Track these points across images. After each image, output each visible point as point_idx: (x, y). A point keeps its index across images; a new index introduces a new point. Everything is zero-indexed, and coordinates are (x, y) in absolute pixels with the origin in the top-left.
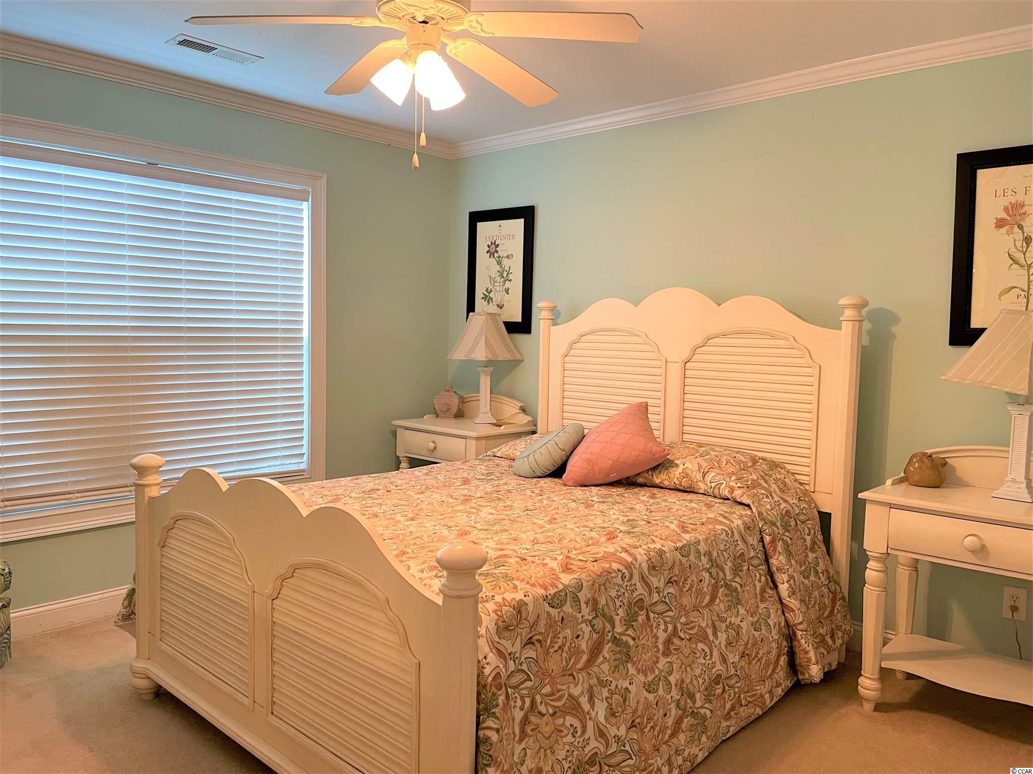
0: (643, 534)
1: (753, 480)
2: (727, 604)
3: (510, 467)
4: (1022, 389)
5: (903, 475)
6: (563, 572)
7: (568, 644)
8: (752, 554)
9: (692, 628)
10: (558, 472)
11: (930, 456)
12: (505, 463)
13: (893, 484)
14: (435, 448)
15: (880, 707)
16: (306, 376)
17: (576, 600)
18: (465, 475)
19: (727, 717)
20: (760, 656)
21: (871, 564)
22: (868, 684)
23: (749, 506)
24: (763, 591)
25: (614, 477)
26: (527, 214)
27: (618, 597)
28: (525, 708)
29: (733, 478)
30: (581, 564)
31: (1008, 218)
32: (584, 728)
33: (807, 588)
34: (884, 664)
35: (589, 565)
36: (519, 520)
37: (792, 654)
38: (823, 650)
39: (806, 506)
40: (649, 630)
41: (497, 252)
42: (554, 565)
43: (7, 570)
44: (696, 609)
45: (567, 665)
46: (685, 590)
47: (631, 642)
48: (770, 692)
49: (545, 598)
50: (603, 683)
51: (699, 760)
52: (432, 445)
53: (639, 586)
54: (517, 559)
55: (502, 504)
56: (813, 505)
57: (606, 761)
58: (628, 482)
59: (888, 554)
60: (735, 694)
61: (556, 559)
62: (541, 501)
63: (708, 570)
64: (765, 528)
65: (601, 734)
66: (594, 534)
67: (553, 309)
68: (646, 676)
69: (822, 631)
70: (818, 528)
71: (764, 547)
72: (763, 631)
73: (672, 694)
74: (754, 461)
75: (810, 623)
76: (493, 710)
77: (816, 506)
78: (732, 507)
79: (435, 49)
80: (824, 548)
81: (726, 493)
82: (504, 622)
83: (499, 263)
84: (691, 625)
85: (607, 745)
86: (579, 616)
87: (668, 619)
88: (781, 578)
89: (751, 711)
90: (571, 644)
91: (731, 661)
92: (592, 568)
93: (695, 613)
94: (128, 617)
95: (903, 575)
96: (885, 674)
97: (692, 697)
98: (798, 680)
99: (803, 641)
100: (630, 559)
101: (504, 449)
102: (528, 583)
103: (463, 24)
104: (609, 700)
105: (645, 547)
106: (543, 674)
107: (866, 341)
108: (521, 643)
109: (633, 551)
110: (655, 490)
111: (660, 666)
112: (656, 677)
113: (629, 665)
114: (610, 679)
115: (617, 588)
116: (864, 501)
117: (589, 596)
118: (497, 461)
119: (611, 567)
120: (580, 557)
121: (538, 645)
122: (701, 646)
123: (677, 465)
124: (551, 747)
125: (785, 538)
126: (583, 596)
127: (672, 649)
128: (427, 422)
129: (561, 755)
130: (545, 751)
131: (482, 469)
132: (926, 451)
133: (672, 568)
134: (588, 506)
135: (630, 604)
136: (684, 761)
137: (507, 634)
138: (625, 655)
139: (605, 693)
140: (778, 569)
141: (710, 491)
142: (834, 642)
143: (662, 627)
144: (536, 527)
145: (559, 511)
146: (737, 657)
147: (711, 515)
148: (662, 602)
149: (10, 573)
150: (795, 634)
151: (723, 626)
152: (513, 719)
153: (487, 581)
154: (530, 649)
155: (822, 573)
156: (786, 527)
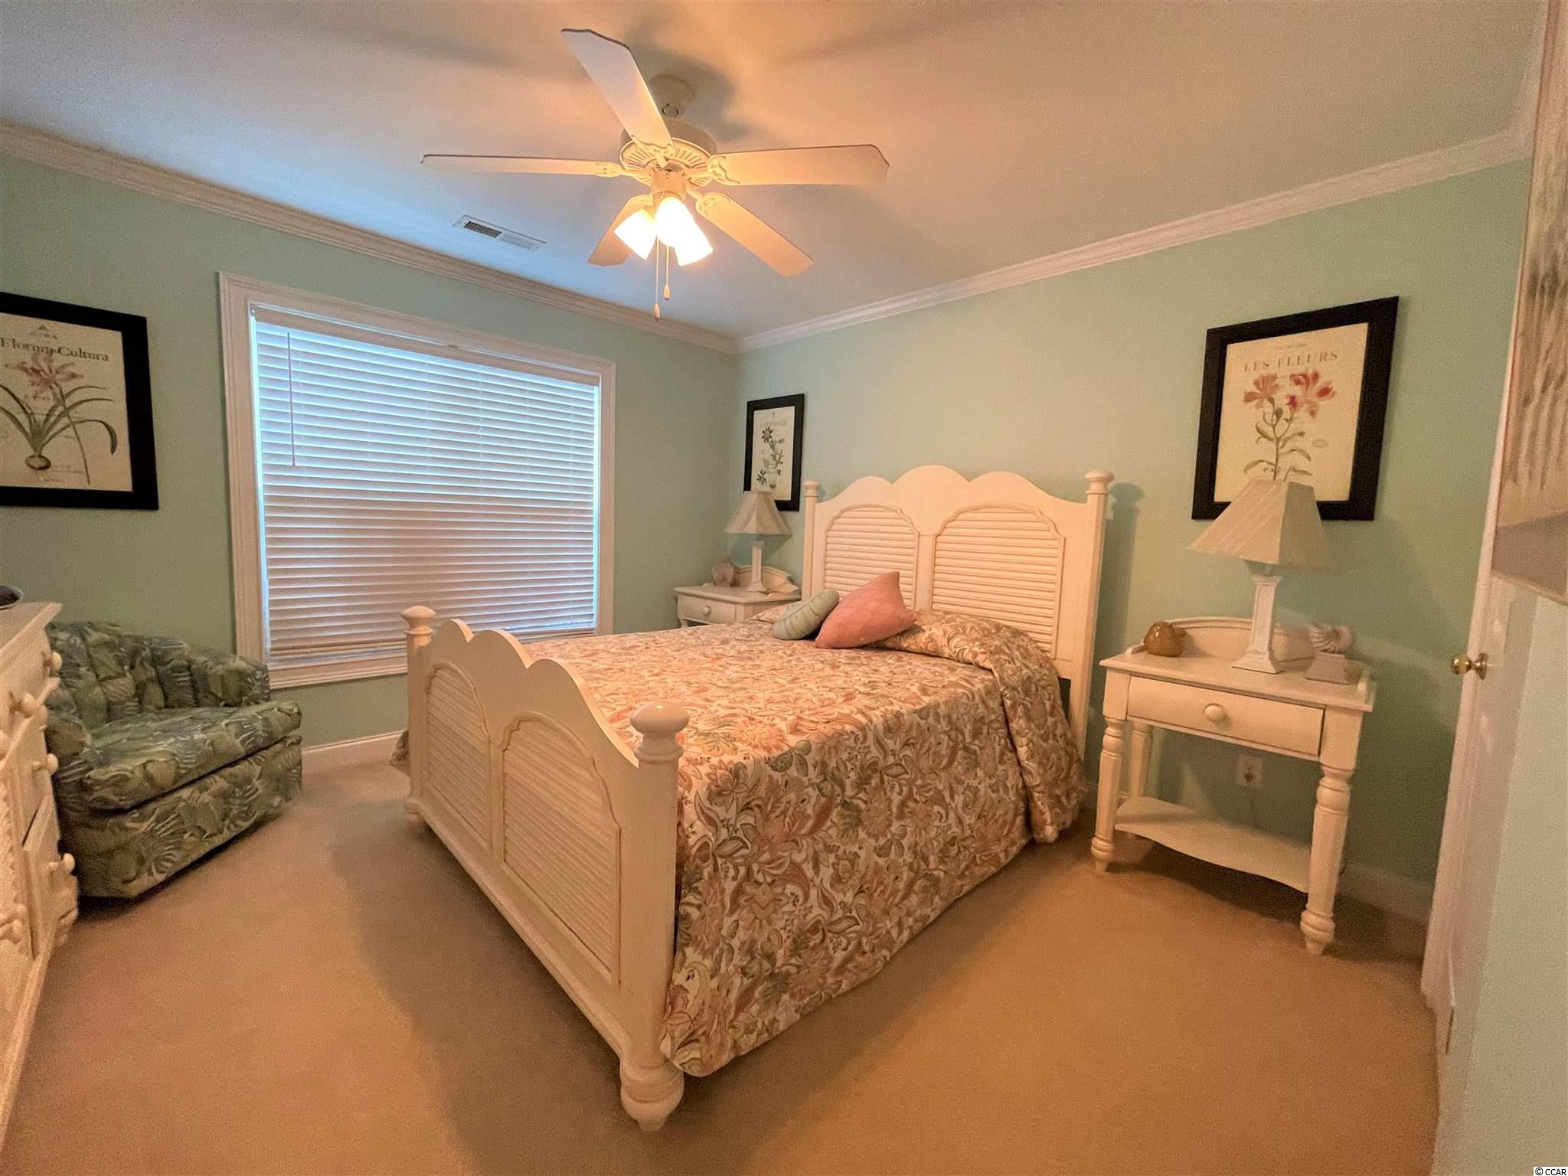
0: (883, 696)
1: (996, 646)
2: (965, 766)
3: (771, 630)
4: (1272, 558)
5: (1142, 644)
6: (791, 733)
7: (791, 809)
8: (993, 717)
9: (930, 790)
10: (812, 636)
11: (1171, 626)
12: (766, 626)
13: (1133, 653)
14: (709, 613)
15: (1113, 867)
16: (595, 545)
17: (803, 763)
18: (727, 636)
19: (962, 876)
20: (997, 817)
21: (1110, 730)
22: (1101, 846)
23: (991, 671)
24: (1002, 754)
25: (863, 640)
26: (797, 402)
27: (850, 760)
28: (739, 877)
29: (977, 643)
30: (812, 725)
31: (1259, 392)
32: (806, 897)
33: (1046, 751)
34: (1118, 827)
35: (821, 727)
36: (762, 678)
37: (1028, 815)
38: (1058, 810)
39: (1047, 672)
40: (882, 793)
41: (770, 437)
42: (783, 726)
43: (296, 710)
44: (933, 771)
45: (790, 831)
46: (922, 752)
47: (862, 806)
48: (1006, 851)
49: (768, 761)
50: (830, 849)
51: (931, 920)
52: (706, 609)
53: (873, 749)
54: (745, 719)
55: (750, 663)
56: (1054, 672)
57: (833, 928)
58: (878, 646)
59: (1126, 720)
60: (970, 854)
61: (786, 720)
62: (789, 661)
63: (947, 733)
64: (1006, 692)
65: (827, 901)
66: (832, 695)
67: (818, 488)
68: (877, 840)
69: (1058, 792)
70: (1058, 693)
71: (1004, 710)
72: (1001, 792)
73: (905, 857)
74: (998, 628)
75: (1046, 783)
76: (695, 885)
77: (1057, 673)
78: (974, 672)
79: (680, 198)
80: (1063, 714)
81: (969, 657)
82: (718, 786)
83: (772, 447)
84: (928, 787)
85: (832, 911)
86: (805, 779)
87: (904, 782)
88: (1021, 742)
89: (985, 869)
90: (795, 808)
91: (967, 823)
92: (823, 729)
93: (933, 776)
94: (402, 757)
95: (1138, 740)
96: (1117, 836)
97: (926, 859)
98: (1033, 838)
99: (1039, 803)
100: (864, 721)
101: (767, 614)
102: (750, 744)
103: (707, 170)
104: (836, 866)
105: (883, 709)
106: (762, 840)
107: (1110, 515)
108: (737, 808)
109: (869, 713)
110: (902, 654)
111: (893, 829)
112: (888, 841)
113: (860, 830)
114: (839, 844)
115: (849, 751)
116: (1105, 669)
117: (818, 758)
118: (760, 624)
119: (843, 729)
120: (812, 718)
121: (756, 809)
122: (936, 808)
123: (924, 631)
124: (768, 918)
125: (1025, 702)
126: (810, 759)
127: (906, 811)
128: (707, 591)
129: (780, 924)
130: (761, 921)
131: (744, 631)
132: (1167, 621)
133: (910, 729)
134: (834, 666)
135: (862, 767)
136: (916, 921)
137: (720, 800)
138: (855, 819)
139: (832, 858)
140: (1018, 733)
141: (954, 656)
142: (1069, 803)
143: (897, 789)
144: (776, 686)
145: (804, 672)
146: (973, 819)
147: (953, 679)
148: (897, 764)
149: (299, 713)
150: (1032, 796)
151: (961, 789)
152: (723, 891)
153: (706, 741)
154: (748, 814)
155: (1061, 737)
156: (1027, 693)
